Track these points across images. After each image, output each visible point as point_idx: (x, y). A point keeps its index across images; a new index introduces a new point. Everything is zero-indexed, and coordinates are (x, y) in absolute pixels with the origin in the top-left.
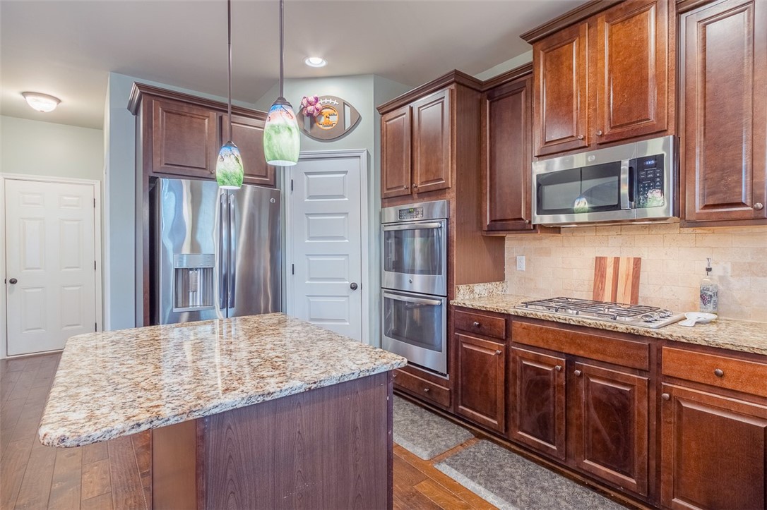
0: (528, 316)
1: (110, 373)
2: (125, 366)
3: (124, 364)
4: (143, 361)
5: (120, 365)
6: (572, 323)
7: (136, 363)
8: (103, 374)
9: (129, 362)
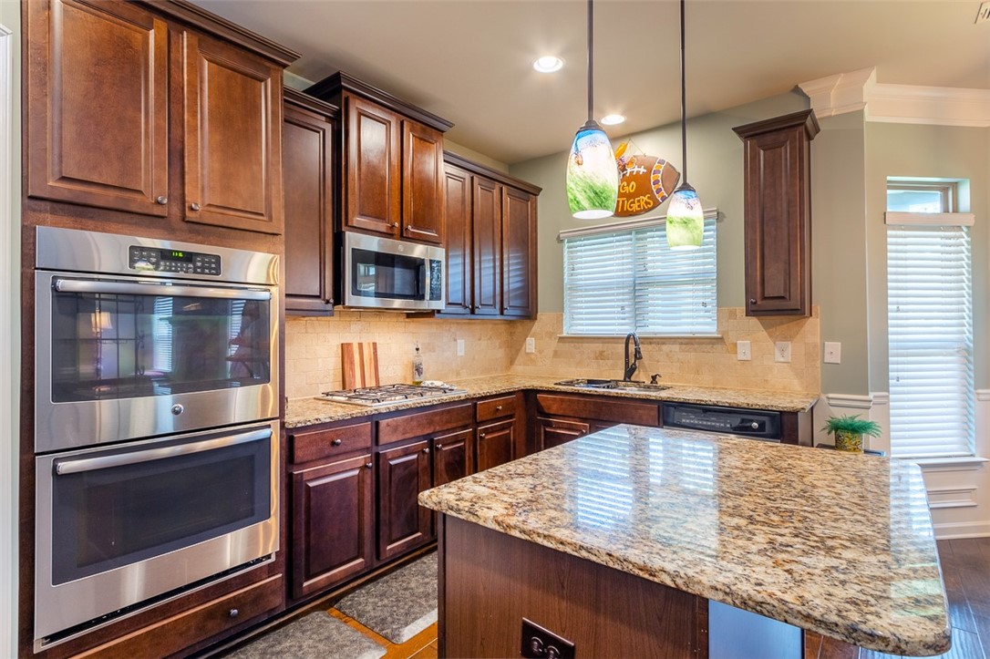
0: (400, 409)
1: (857, 489)
2: (835, 490)
3: (836, 493)
4: (809, 488)
5: (840, 494)
6: (435, 403)
7: (820, 490)
8: (866, 489)
9: (827, 494)
